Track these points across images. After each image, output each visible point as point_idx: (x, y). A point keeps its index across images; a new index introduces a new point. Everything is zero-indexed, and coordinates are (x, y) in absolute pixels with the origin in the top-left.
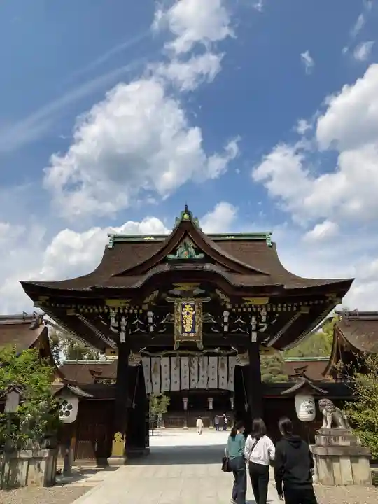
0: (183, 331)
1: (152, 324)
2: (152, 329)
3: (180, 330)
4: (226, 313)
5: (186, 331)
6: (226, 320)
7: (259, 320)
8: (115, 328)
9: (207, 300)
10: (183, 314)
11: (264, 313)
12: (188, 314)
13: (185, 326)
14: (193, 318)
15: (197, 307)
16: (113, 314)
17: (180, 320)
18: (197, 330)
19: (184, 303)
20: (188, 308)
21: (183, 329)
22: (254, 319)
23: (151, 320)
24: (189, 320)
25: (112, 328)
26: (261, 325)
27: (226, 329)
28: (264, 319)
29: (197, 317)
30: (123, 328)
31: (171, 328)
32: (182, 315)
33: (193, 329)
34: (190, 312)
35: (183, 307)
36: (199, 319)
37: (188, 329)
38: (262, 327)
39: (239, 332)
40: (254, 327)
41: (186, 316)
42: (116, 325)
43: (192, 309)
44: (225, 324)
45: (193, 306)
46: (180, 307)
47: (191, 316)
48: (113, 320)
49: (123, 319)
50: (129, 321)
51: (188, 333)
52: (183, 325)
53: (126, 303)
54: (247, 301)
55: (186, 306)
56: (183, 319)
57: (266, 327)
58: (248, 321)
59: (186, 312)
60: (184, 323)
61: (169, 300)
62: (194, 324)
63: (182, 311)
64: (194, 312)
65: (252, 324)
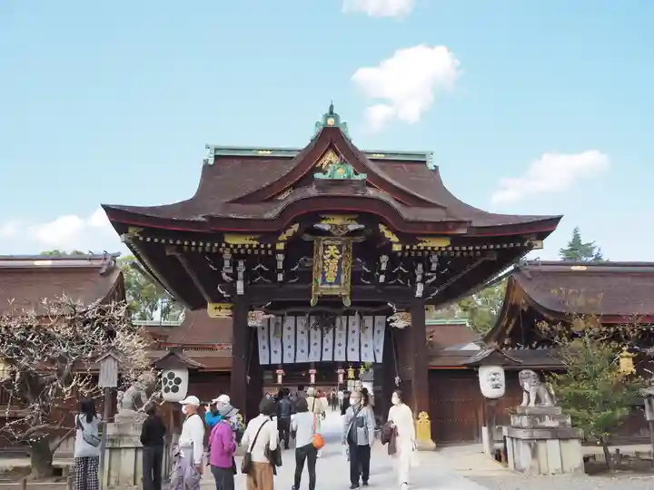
0: (324, 282)
1: (280, 271)
2: (280, 277)
3: (320, 281)
4: (384, 258)
5: (328, 281)
6: (384, 267)
7: (427, 268)
8: (227, 274)
9: (360, 239)
10: (325, 257)
11: (434, 258)
12: (332, 258)
13: (326, 275)
14: (339, 264)
15: (344, 248)
16: (227, 255)
17: (320, 266)
18: (343, 281)
19: (326, 242)
20: (332, 250)
21: (324, 278)
22: (420, 266)
23: (280, 266)
24: (333, 265)
25: (224, 275)
26: (429, 274)
27: (382, 279)
28: (434, 267)
29: (343, 263)
30: (241, 275)
31: (307, 276)
32: (324, 260)
33: (338, 278)
34: (335, 256)
35: (326, 247)
36: (348, 265)
37: (331, 279)
38: (430, 278)
39: (398, 283)
40: (419, 278)
41: (329, 260)
42: (231, 271)
43: (337, 252)
44: (381, 273)
45: (339, 247)
46: (321, 249)
47: (335, 261)
48: (227, 263)
49: (241, 263)
50: (248, 266)
51: (331, 284)
52: (324, 273)
53: (254, 240)
54: (421, 242)
55: (330, 247)
56: (324, 264)
57: (435, 277)
58: (412, 269)
59: (329, 256)
60: (326, 270)
61: (307, 237)
62: (339, 272)
63: (324, 254)
64: (341, 256)
65: (417, 273)
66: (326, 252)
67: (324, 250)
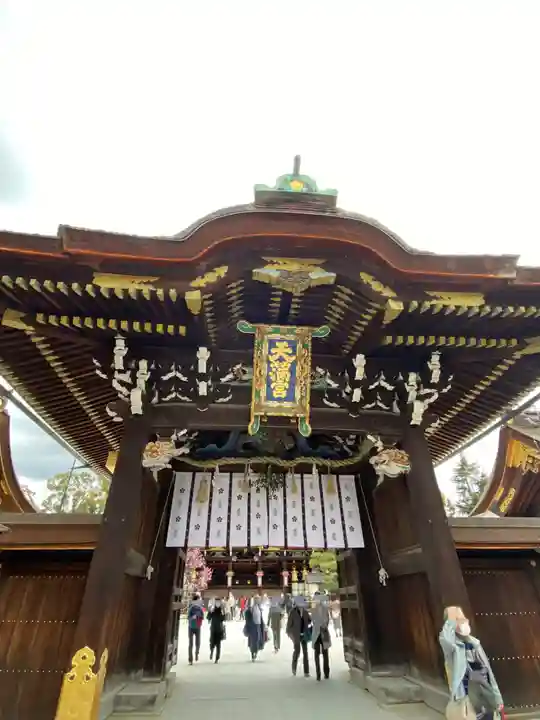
0: (270, 396)
1: (204, 377)
2: (203, 390)
3: (263, 395)
4: (360, 361)
5: (275, 396)
6: (359, 375)
7: (425, 380)
8: (122, 384)
9: (323, 331)
10: (271, 359)
11: (434, 363)
12: (281, 360)
13: (272, 386)
14: (292, 371)
15: (299, 346)
16: (120, 350)
17: (264, 372)
18: (298, 395)
19: (273, 336)
20: (282, 349)
21: (270, 391)
22: (413, 377)
23: (202, 368)
24: (283, 373)
25: (116, 385)
26: (428, 391)
27: (357, 395)
28: (435, 377)
29: (298, 368)
30: (141, 384)
31: (244, 393)
32: (269, 362)
33: (291, 391)
34: (285, 356)
35: (272, 344)
36: (304, 372)
37: (280, 390)
38: (428, 396)
39: (377, 407)
40: (412, 394)
41: (276, 364)
43: (289, 351)
44: (355, 384)
45: (292, 345)
47: (287, 365)
48: (119, 362)
49: (143, 365)
51: (280, 400)
52: (269, 382)
55: (277, 344)
56: (270, 369)
57: (436, 396)
58: (400, 383)
59: (277, 357)
60: (273, 378)
61: (244, 326)
62: (292, 383)
63: (270, 353)
64: (294, 358)
65: (408, 388)
66: (273, 351)
67: (270, 348)
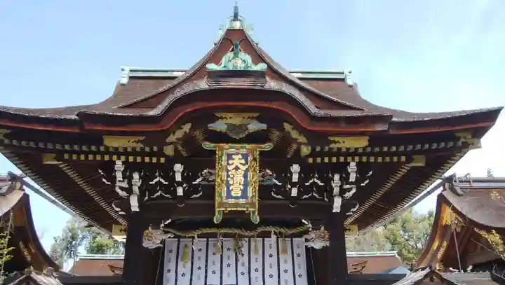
0: (229, 196)
1: (180, 184)
2: (180, 191)
3: (224, 194)
4: (296, 168)
5: (233, 195)
6: (295, 178)
7: (345, 179)
8: (122, 189)
9: (268, 147)
10: (229, 168)
11: (352, 167)
12: (237, 168)
13: (231, 188)
14: (245, 176)
15: (250, 158)
16: (119, 166)
17: (224, 178)
18: (250, 194)
19: (230, 151)
20: (237, 160)
21: (229, 191)
22: (337, 177)
23: (178, 178)
24: (239, 178)
25: (118, 190)
26: (348, 186)
27: (294, 192)
28: (353, 178)
29: (250, 174)
30: (136, 189)
31: (210, 191)
32: (228, 171)
33: (244, 191)
34: (240, 166)
35: (230, 157)
36: (255, 177)
37: (236, 192)
39: (313, 198)
40: (336, 190)
41: (233, 172)
43: (243, 161)
44: (294, 185)
45: (245, 157)
46: (225, 158)
47: (241, 172)
48: (119, 176)
49: (136, 176)
50: (145, 179)
51: (237, 198)
52: (228, 185)
54: (335, 142)
55: (233, 157)
56: (228, 176)
57: (354, 191)
58: (328, 181)
59: (234, 166)
60: (231, 182)
61: (208, 146)
62: (246, 185)
63: (228, 164)
64: (247, 166)
65: (333, 185)
66: (230, 162)
67: (228, 160)
